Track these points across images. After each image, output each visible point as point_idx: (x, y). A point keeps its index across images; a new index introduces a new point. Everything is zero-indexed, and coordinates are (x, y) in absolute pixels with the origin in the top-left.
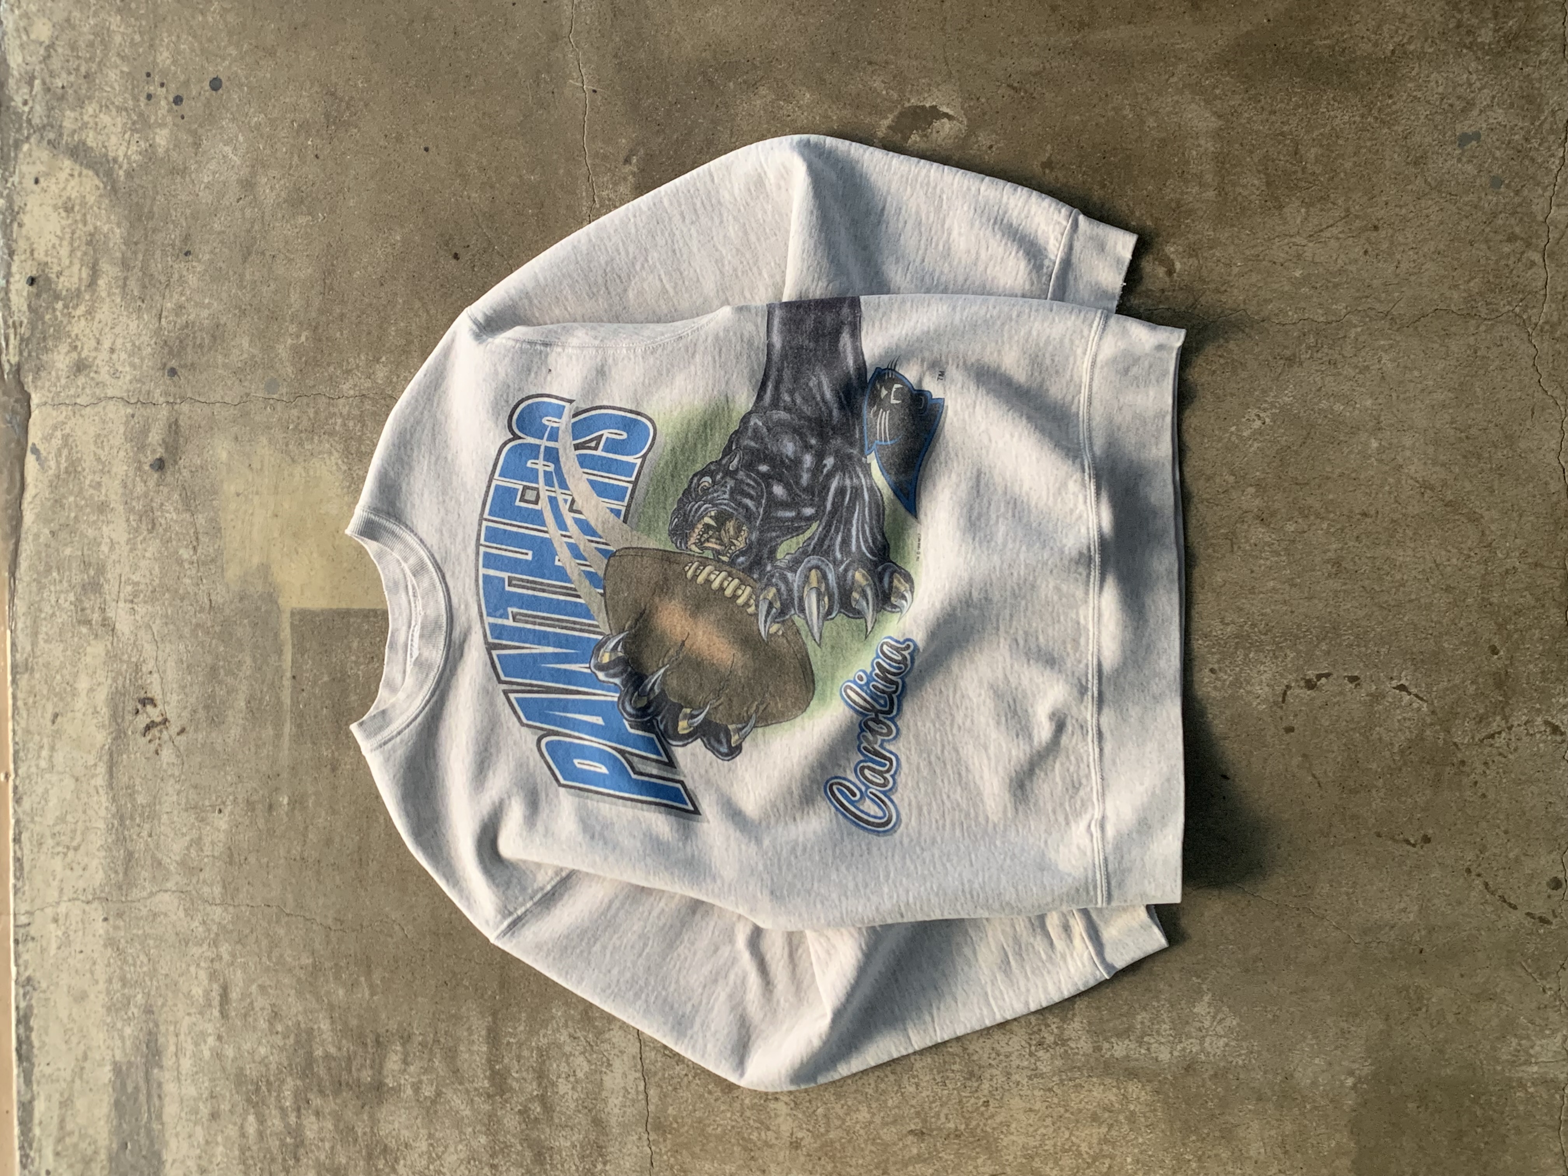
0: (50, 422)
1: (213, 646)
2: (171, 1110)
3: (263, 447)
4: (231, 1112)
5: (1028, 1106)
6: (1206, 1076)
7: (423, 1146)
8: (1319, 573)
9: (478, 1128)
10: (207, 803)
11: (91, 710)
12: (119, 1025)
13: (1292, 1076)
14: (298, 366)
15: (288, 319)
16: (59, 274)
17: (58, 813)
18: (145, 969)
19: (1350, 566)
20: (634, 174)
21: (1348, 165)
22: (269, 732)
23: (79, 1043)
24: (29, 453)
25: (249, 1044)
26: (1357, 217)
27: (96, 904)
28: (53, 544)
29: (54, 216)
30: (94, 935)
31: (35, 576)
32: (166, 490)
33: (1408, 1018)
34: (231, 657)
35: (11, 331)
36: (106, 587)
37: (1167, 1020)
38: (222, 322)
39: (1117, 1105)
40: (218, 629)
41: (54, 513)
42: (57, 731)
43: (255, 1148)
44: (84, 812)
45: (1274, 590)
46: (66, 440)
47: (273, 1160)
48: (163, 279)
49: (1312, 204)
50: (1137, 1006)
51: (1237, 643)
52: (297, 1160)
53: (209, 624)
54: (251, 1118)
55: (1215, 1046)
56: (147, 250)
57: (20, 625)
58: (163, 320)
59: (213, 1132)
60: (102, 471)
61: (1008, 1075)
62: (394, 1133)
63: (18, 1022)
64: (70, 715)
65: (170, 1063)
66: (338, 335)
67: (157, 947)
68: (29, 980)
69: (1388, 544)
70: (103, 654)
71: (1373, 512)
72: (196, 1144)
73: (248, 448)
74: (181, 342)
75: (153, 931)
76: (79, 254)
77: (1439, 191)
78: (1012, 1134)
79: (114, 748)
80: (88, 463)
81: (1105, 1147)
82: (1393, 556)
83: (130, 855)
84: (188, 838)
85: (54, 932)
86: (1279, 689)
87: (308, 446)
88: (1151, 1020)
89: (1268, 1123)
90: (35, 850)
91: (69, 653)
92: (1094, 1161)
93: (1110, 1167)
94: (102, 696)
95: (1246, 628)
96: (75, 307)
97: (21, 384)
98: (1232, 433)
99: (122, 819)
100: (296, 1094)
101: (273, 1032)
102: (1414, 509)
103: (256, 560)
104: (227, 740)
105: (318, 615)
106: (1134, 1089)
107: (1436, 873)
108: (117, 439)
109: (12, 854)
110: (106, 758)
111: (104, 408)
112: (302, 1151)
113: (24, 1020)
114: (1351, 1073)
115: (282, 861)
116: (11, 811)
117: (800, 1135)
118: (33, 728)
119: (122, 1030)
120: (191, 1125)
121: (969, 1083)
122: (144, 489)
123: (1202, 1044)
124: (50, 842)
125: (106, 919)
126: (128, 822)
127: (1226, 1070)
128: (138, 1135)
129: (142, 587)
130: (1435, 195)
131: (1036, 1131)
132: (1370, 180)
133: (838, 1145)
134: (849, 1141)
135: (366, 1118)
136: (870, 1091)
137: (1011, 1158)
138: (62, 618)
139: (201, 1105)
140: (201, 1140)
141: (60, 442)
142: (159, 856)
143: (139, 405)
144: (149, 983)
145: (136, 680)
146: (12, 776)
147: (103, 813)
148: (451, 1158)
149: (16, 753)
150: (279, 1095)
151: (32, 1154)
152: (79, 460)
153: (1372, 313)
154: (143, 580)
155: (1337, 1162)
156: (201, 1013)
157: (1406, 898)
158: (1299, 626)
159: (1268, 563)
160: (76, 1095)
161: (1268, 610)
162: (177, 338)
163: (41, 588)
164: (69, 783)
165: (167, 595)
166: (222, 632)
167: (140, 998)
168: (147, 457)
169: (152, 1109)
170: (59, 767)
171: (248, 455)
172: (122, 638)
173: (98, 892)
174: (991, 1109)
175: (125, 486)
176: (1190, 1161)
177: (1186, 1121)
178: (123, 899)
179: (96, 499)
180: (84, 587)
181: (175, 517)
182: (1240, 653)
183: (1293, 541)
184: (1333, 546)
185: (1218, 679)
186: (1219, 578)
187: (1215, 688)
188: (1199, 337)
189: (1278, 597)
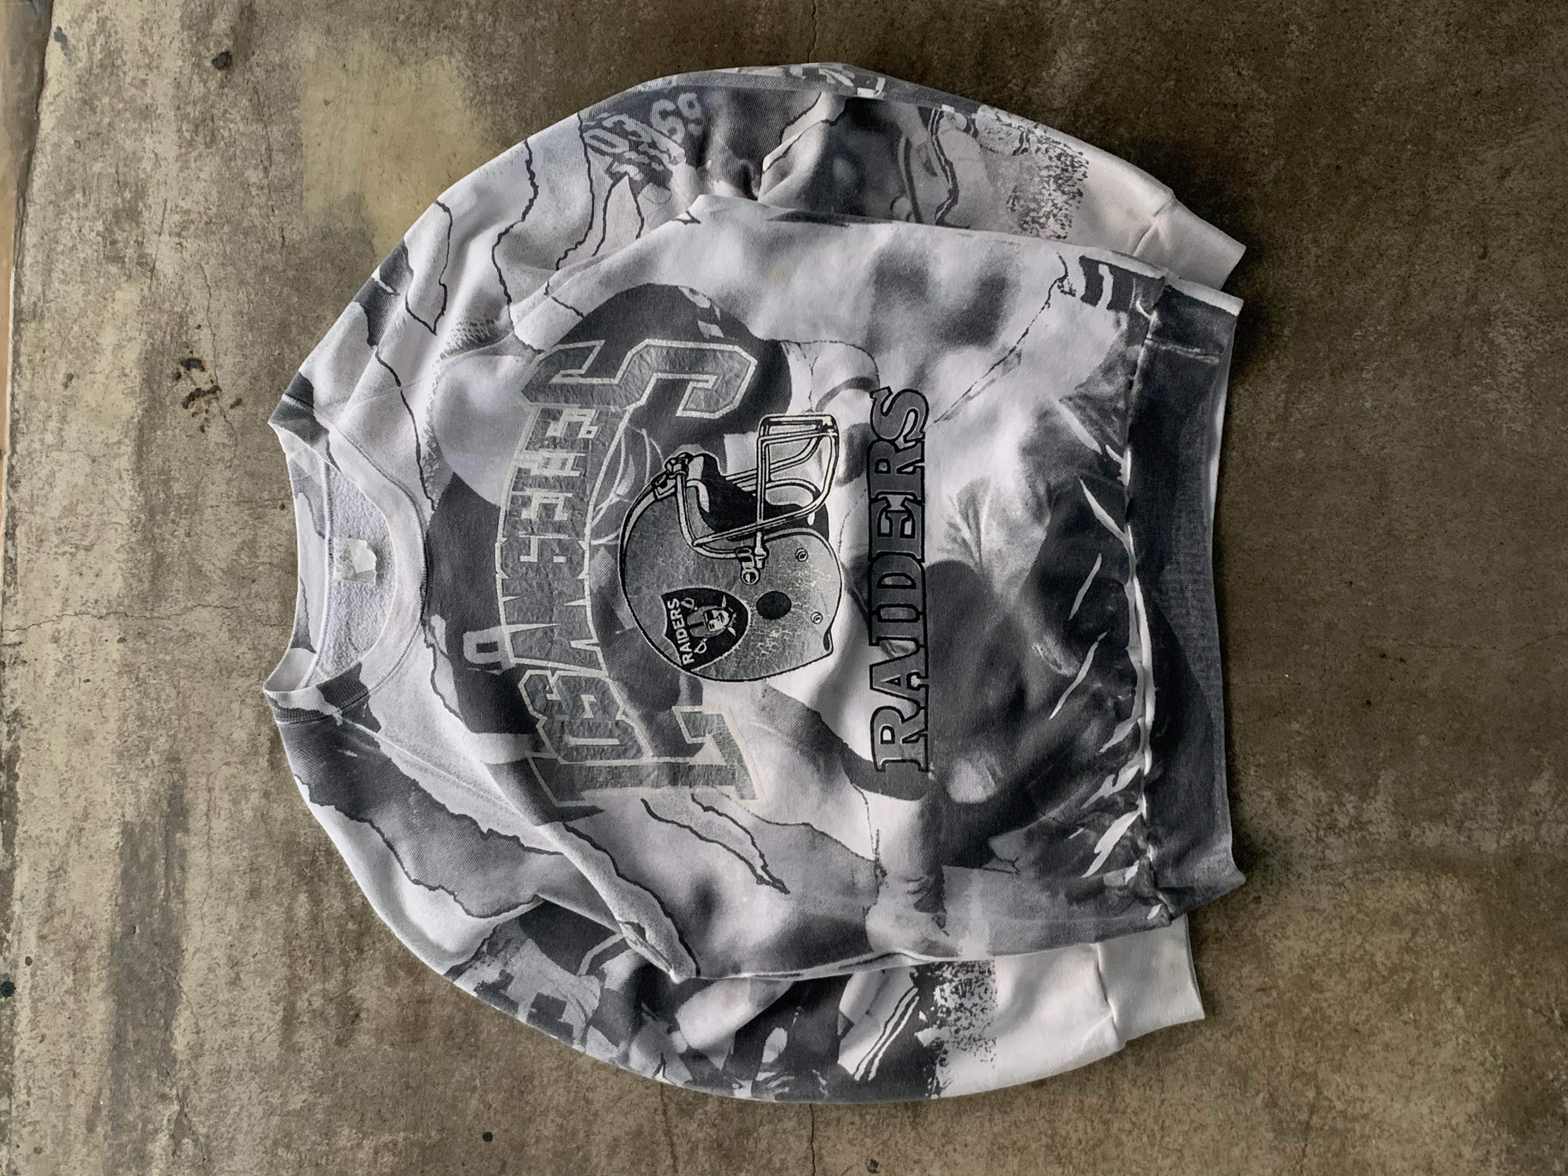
1: (284, 295)
2: (195, 885)
3: (364, 43)
4: (277, 889)
5: (1311, 904)
6: (1540, 871)
10: (266, 495)
11: (116, 373)
12: (132, 776)
17: (65, 503)
18: (172, 705)
23: (78, 797)
24: (52, 42)
27: (111, 620)
28: (79, 157)
30: (106, 661)
31: (53, 197)
32: (231, 93)
36: (146, 214)
37: (1495, 801)
39: (1424, 906)
40: (291, 274)
41: (82, 117)
42: (71, 397)
43: (305, 936)
46: (104, 25)
47: (328, 951)
50: (1457, 783)
52: (360, 951)
53: (280, 268)
54: (303, 897)
55: (1554, 834)
57: (28, 260)
59: (250, 915)
60: (148, 65)
64: (89, 377)
65: (199, 825)
67: (188, 678)
68: (16, 713)
70: (137, 302)
72: (226, 929)
73: (343, 44)
75: (186, 656)
78: (1288, 938)
79: (145, 421)
80: (131, 54)
81: (1406, 957)
83: (159, 560)
84: (238, 540)
85: (52, 654)
87: (422, 44)
88: (1475, 800)
90: (34, 548)
91: (91, 297)
92: (1391, 974)
93: (1411, 982)
94: (132, 354)
99: (151, 513)
103: (346, 188)
106: (1447, 885)
108: (172, 27)
110: (133, 434)
112: (367, 940)
116: (4, 498)
118: (38, 392)
119: (136, 782)
120: (223, 904)
122: (202, 90)
123: (1537, 831)
124: (55, 539)
125: (122, 640)
126: (159, 517)
128: (150, 916)
129: (193, 216)
131: (1320, 934)
137: (1285, 969)
138: (85, 252)
139: (236, 878)
140: (234, 923)
141: (95, 27)
142: (199, 561)
144: (176, 723)
145: (180, 336)
146: (9, 453)
147: (126, 504)
149: (15, 423)
151: (9, 936)
152: (119, 51)
154: (195, 208)
156: (243, 763)
160: (71, 863)
163: (59, 213)
164: (83, 464)
166: (296, 279)
167: (163, 742)
168: (209, 50)
169: (172, 884)
170: (71, 444)
171: (341, 52)
172: (163, 282)
173: (115, 604)
174: (1263, 907)
175: (178, 86)
176: (1512, 976)
177: (1511, 928)
178: (148, 615)
179: (139, 101)
180: (117, 215)
181: (242, 128)
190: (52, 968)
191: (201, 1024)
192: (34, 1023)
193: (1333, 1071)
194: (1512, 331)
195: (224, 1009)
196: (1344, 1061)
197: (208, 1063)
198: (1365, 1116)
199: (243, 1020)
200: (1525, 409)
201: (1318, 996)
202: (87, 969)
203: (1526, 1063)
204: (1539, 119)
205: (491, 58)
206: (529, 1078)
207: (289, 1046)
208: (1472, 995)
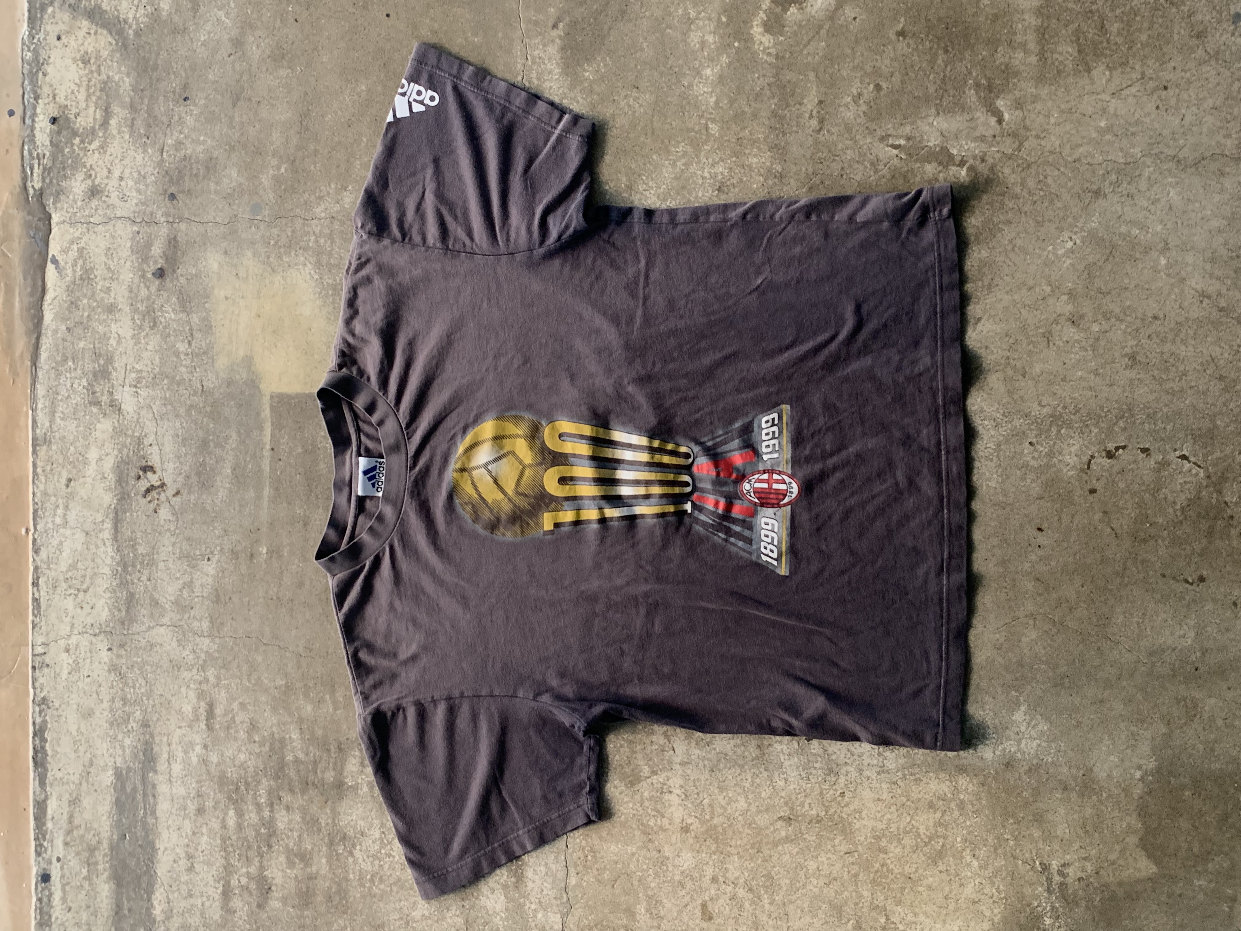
0: (68, 237)
1: (204, 423)
2: (163, 807)
3: (248, 260)
4: (215, 808)
5: (877, 796)
6: (1022, 771)
7: (377, 834)
8: (1118, 365)
10: (198, 553)
11: (99, 477)
12: (120, 737)
13: (1091, 770)
14: (278, 192)
15: (270, 154)
16: (77, 115)
17: (70, 561)
18: (143, 690)
19: (1143, 360)
20: (560, 37)
21: (1144, 37)
22: (252, 494)
23: (85, 752)
24: (49, 264)
25: (230, 752)
26: (1151, 79)
27: (102, 637)
28: (70, 338)
29: (73, 67)
30: (100, 663)
31: (54, 365)
32: (165, 294)
33: (1185, 724)
34: (220, 432)
35: (36, 162)
36: (114, 374)
38: (215, 156)
39: (949, 795)
40: (208, 409)
41: (70, 312)
42: (71, 493)
43: (234, 838)
44: (93, 560)
45: (1081, 378)
46: (82, 252)
47: (249, 847)
48: (165, 119)
49: (1115, 68)
51: (1051, 422)
52: (270, 846)
53: (201, 405)
54: (231, 813)
55: (1030, 746)
56: (152, 96)
57: (40, 406)
58: (165, 154)
59: (198, 825)
60: (111, 278)
61: (860, 771)
62: (352, 823)
63: (35, 734)
64: (81, 480)
65: (163, 768)
66: (312, 167)
67: (153, 672)
68: (44, 699)
69: (1173, 342)
70: (111, 430)
71: (1162, 316)
72: (184, 835)
73: (235, 260)
74: (180, 172)
75: (151, 658)
76: (94, 98)
77: (1217, 60)
78: (863, 819)
79: (119, 507)
80: (100, 271)
81: (939, 829)
82: (1178, 352)
84: (181, 582)
85: (65, 660)
86: (1085, 459)
87: (286, 259)
89: (1072, 808)
90: (51, 592)
91: (81, 429)
92: (930, 842)
93: (943, 845)
94: (109, 464)
95: (1059, 409)
96: (90, 143)
97: (43, 206)
98: (1049, 252)
99: (125, 566)
100: (269, 793)
101: (250, 740)
102: (1196, 312)
103: (241, 353)
104: (215, 501)
105: (293, 398)
106: (963, 781)
107: (1209, 606)
108: (125, 253)
109: (31, 595)
110: (111, 516)
111: (114, 226)
112: (274, 840)
113: (40, 733)
114: (1139, 767)
115: (261, 600)
116: (31, 560)
117: (689, 821)
118: (50, 491)
119: (122, 741)
120: (181, 819)
121: (828, 778)
122: (147, 293)
123: (1019, 745)
124: (64, 585)
125: (110, 649)
126: (130, 569)
127: (1038, 766)
128: (135, 827)
129: (144, 374)
130: (1213, 63)
131: (883, 816)
132: (1161, 49)
133: (720, 829)
134: (731, 825)
135: (329, 811)
136: (747, 785)
137: (862, 839)
138: (76, 399)
139: (189, 802)
140: (188, 831)
141: (76, 254)
142: (157, 596)
143: (144, 224)
144: (146, 702)
145: (139, 451)
146: (32, 530)
147: (109, 561)
149: (35, 511)
150: (255, 794)
151: (45, 844)
152: (92, 269)
153: (1162, 156)
154: (145, 369)
155: (1127, 840)
156: (190, 726)
157: (1185, 627)
158: (1102, 408)
159: (1077, 356)
160: (83, 795)
161: (1077, 395)
162: (176, 169)
163: (59, 375)
164: (80, 536)
166: (212, 412)
167: (138, 714)
168: (150, 267)
169: (148, 806)
170: (72, 523)
171: (235, 266)
172: (128, 417)
173: (104, 626)
174: (846, 799)
175: (131, 290)
176: (1008, 839)
177: (1006, 808)
178: (125, 632)
179: (106, 301)
180: (95, 374)
181: (173, 316)
182: (1054, 430)
183: (1098, 339)
184: (1130, 343)
185: (1036, 450)
186: (1037, 368)
187: (1033, 458)
188: (1023, 174)
189: (1084, 384)
190: (74, 863)
191: (171, 897)
192: (64, 899)
193: (896, 905)
194: (986, 423)
195: (185, 887)
196: (903, 898)
197: (176, 922)
199: (197, 893)
201: (885, 856)
202: (96, 863)
203: (1019, 895)
204: (998, 285)
205: (331, 267)
206: (382, 926)
207: (228, 910)
208: (982, 853)
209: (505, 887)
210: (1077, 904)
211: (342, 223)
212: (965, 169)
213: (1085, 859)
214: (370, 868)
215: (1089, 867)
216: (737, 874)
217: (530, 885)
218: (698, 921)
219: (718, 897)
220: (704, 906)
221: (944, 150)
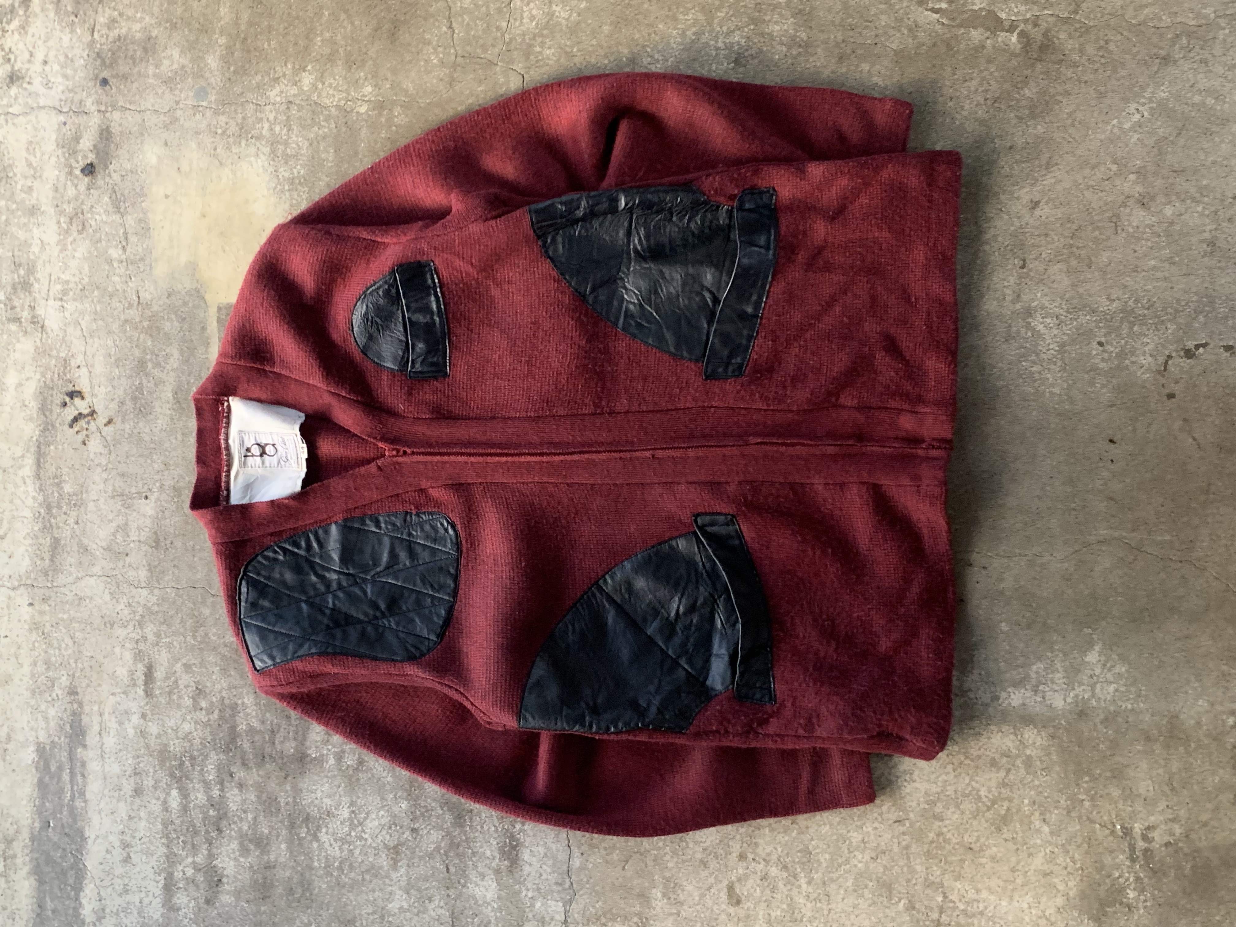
1: (141, 340)
2: (94, 788)
3: (192, 151)
4: (155, 787)
6: (1097, 720)
7: (345, 813)
8: (1196, 252)
9: (399, 794)
10: (133, 490)
11: (18, 405)
12: (43, 707)
13: (1177, 716)
14: (227, 75)
15: (217, 31)
18: (70, 651)
19: (1224, 245)
25: (173, 721)
27: (22, 590)
30: (19, 621)
32: (96, 193)
34: (160, 350)
36: (36, 285)
37: (1060, 669)
38: (154, 35)
39: (1014, 751)
40: (146, 324)
43: (177, 822)
44: (11, 502)
45: (1154, 268)
47: (196, 833)
50: (1032, 657)
51: (1122, 318)
52: (219, 830)
53: (137, 320)
54: (174, 793)
55: (1106, 692)
58: (96, 34)
59: (135, 807)
60: (33, 176)
62: (316, 802)
65: (94, 742)
66: (266, 46)
67: (81, 631)
70: (32, 351)
72: (118, 820)
73: (177, 153)
74: (113, 54)
75: (79, 614)
78: (914, 781)
79: (42, 439)
80: (20, 168)
81: (1003, 791)
83: (56, 543)
84: (114, 524)
86: (1161, 359)
87: (235, 149)
88: (1046, 669)
92: (992, 805)
93: (1008, 809)
94: (31, 389)
95: (1131, 303)
96: (8, 23)
98: (1114, 125)
99: (49, 508)
100: (219, 768)
101: (196, 707)
103: (183, 259)
104: (154, 430)
106: (1030, 734)
108: (50, 146)
110: (33, 449)
111: (36, 117)
112: (224, 823)
119: (46, 712)
120: (115, 801)
122: (74, 192)
123: (1093, 690)
126: (54, 511)
127: (1116, 714)
128: (61, 813)
129: (71, 285)
131: (938, 777)
135: (289, 788)
137: (914, 804)
139: (124, 781)
140: (124, 815)
142: (86, 541)
143: (71, 113)
144: (74, 665)
145: (65, 375)
147: (30, 502)
148: (372, 824)
150: (203, 770)
152: (11, 166)
154: (73, 279)
155: (1221, 797)
156: (125, 693)
158: (1178, 301)
159: (1149, 244)
161: (1150, 287)
162: (109, 50)
165: (96, 293)
166: (150, 327)
167: (64, 681)
168: (78, 163)
169: (75, 788)
171: (177, 159)
172: (51, 335)
173: (24, 579)
175: (56, 190)
176: (1083, 800)
177: (1079, 764)
178: (49, 585)
179: (27, 202)
180: (14, 287)
181: (105, 218)
182: (1125, 326)
183: (1172, 224)
184: (1208, 228)
185: (1103, 351)
186: (1104, 257)
187: (1103, 360)
188: (1082, 39)
189: (1159, 275)
191: (103, 894)
193: (956, 881)
194: (1048, 320)
195: (119, 881)
196: (962, 872)
197: (109, 923)
198: (982, 913)
199: (134, 889)
200: (1061, 377)
201: (941, 823)
202: (14, 856)
203: (1097, 865)
204: (1057, 164)
205: (287, 158)
206: (352, 922)
207: (170, 906)
208: (1054, 816)
209: (497, 872)
210: (1164, 874)
211: (300, 108)
212: (1015, 34)
213: (1173, 820)
214: (338, 854)
215: (1178, 830)
216: (769, 849)
217: (527, 869)
218: (724, 906)
219: (746, 876)
220: (731, 888)
221: (992, 15)
